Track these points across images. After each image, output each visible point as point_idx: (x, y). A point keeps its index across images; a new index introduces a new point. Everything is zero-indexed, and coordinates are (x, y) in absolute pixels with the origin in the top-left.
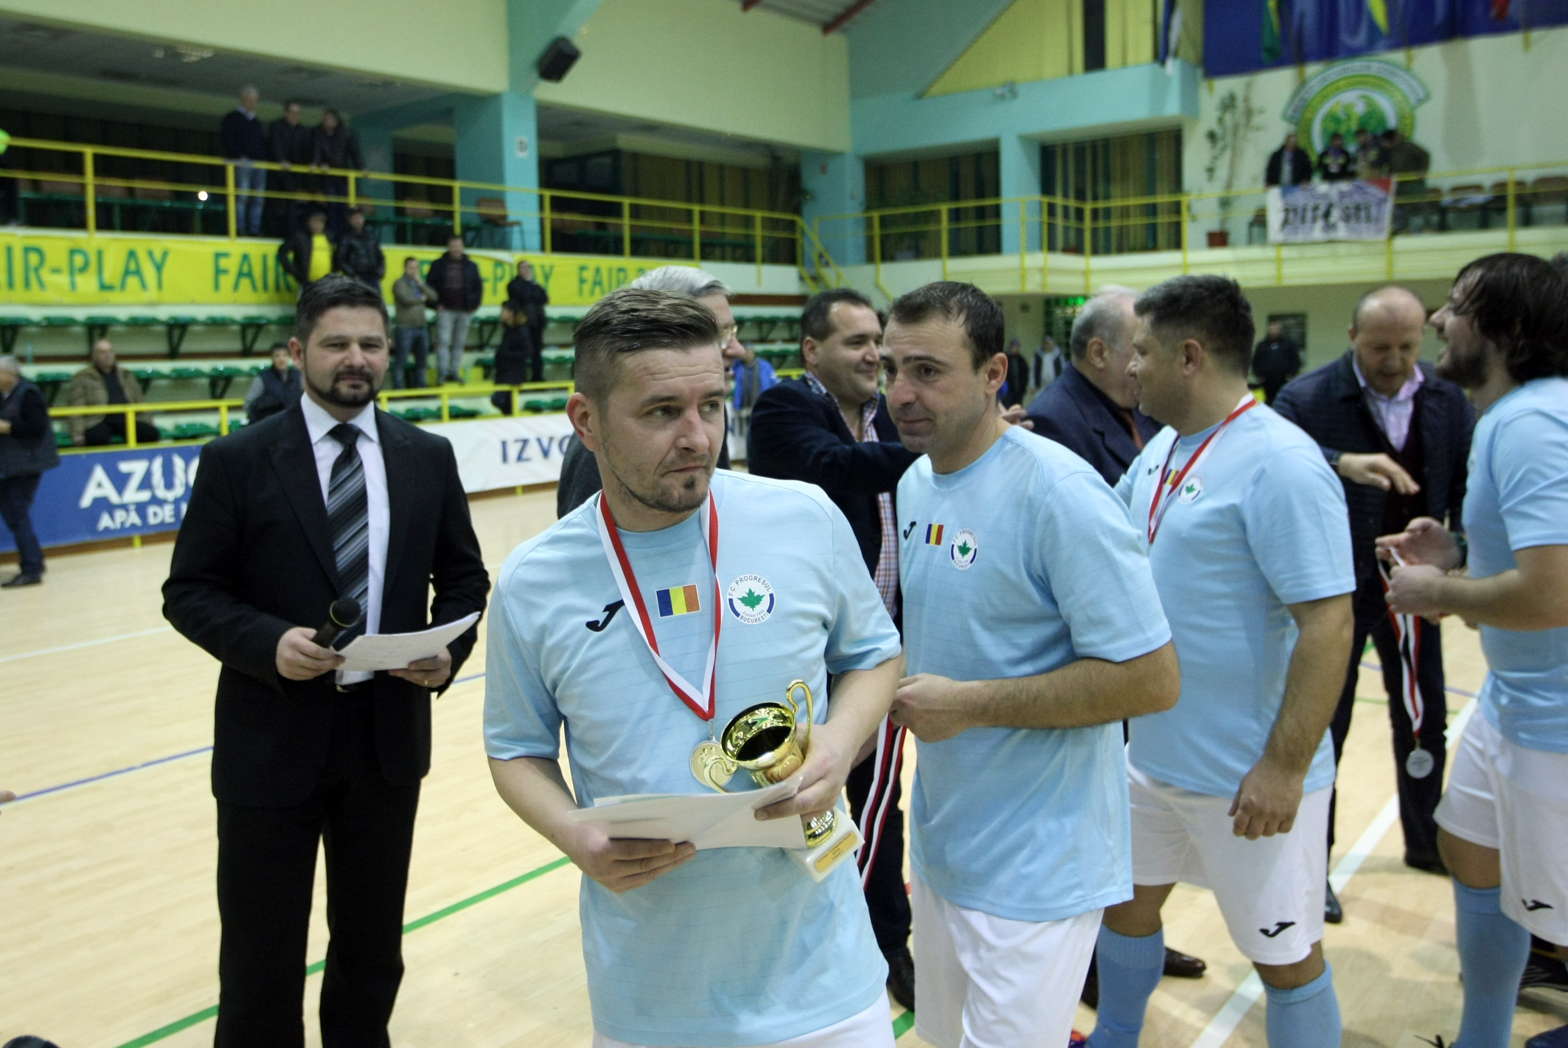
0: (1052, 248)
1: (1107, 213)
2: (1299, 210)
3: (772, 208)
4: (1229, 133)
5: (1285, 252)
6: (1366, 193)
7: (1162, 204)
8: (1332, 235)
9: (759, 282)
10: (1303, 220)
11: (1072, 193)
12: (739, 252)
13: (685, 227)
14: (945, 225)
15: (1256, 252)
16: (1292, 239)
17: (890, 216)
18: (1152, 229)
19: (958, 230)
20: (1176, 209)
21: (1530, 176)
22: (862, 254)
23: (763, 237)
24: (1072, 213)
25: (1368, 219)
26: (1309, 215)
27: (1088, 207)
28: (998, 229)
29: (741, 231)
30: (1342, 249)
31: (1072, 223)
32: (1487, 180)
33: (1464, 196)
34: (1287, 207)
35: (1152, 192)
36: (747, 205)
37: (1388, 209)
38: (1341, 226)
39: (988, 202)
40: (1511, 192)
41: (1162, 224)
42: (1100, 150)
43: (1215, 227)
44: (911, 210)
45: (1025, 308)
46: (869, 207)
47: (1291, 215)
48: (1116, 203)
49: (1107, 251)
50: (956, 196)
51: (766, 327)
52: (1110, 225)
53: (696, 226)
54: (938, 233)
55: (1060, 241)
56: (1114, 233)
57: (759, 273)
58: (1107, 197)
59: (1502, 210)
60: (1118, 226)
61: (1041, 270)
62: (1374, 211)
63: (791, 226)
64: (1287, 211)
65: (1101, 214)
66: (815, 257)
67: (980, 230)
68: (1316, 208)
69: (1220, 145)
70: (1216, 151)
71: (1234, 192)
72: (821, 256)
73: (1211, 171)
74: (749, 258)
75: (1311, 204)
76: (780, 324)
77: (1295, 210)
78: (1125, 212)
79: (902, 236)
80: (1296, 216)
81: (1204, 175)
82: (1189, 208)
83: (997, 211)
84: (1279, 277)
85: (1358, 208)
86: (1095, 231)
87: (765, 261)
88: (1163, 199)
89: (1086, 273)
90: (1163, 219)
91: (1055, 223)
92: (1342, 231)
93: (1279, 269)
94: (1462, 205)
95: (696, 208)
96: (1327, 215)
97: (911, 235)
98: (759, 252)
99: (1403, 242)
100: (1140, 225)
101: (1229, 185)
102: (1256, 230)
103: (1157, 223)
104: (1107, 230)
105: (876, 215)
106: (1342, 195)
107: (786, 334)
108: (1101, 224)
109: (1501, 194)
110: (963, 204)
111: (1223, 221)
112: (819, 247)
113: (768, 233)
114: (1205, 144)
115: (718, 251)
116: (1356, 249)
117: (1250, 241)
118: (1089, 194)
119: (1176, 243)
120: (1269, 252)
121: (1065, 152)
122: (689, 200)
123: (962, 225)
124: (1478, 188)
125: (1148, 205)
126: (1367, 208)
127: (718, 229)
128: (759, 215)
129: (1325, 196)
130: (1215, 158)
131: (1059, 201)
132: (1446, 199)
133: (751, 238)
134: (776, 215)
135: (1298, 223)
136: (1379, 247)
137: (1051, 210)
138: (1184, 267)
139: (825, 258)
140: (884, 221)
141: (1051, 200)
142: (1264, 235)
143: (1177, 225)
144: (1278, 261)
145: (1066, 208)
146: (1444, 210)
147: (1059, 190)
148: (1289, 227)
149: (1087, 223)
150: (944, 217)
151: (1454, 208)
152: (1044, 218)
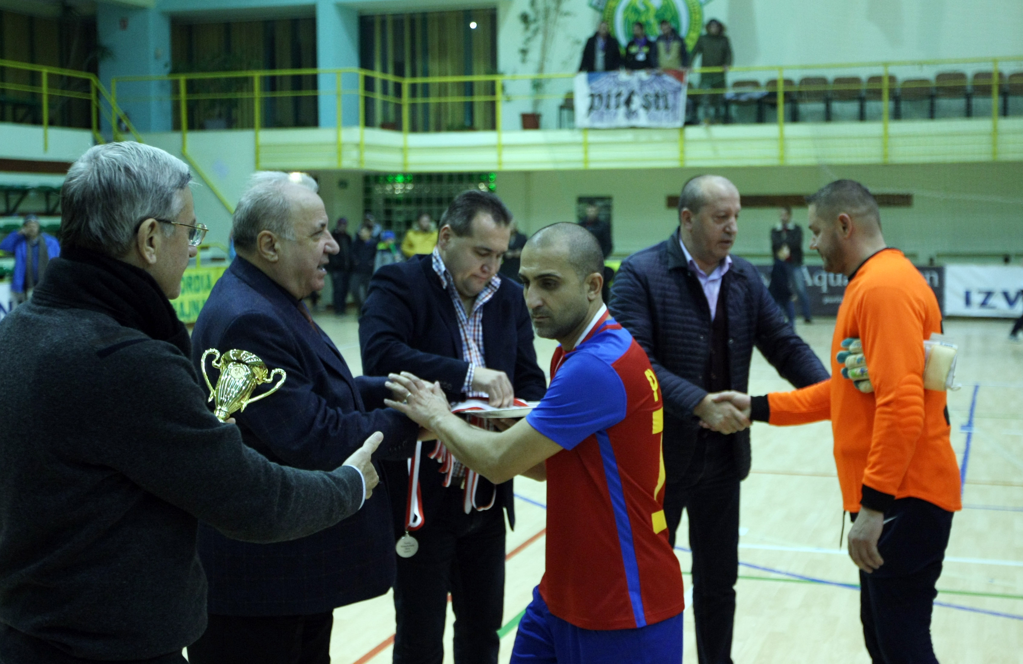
0: (369, 122)
1: (426, 90)
2: (604, 96)
3: (62, 65)
4: (541, 17)
5: (592, 137)
6: (664, 82)
7: (479, 82)
8: (634, 122)
9: (46, 148)
10: (608, 106)
11: (390, 68)
12: (21, 112)
14: (258, 94)
15: (565, 135)
16: (598, 124)
17: (200, 80)
18: (470, 107)
19: (273, 100)
20: (491, 88)
21: (796, 76)
22: (169, 121)
23: (50, 97)
24: (391, 89)
25: (667, 107)
26: (613, 102)
27: (407, 82)
28: (315, 100)
29: (26, 89)
30: (643, 136)
31: (391, 99)
32: (763, 77)
33: (743, 91)
34: (593, 92)
35: (468, 71)
36: (32, 61)
37: (682, 99)
38: (642, 112)
39: (305, 72)
40: (781, 89)
41: (480, 102)
42: (418, 24)
43: (528, 109)
44: (223, 75)
45: (343, 184)
46: (175, 70)
47: (597, 101)
48: (434, 80)
49: (426, 129)
50: (272, 66)
51: (14, 199)
52: (428, 102)
54: (251, 102)
55: (379, 118)
56: (432, 110)
57: (45, 137)
58: (426, 74)
59: (774, 106)
60: (437, 103)
61: (359, 146)
62: (670, 98)
63: (85, 85)
64: (592, 96)
65: (419, 91)
66: (114, 122)
67: (297, 101)
68: (619, 95)
69: (533, 27)
70: (529, 34)
71: (545, 75)
72: (120, 121)
73: (524, 52)
74: (36, 121)
75: (614, 91)
77: (600, 96)
78: (443, 89)
79: (213, 103)
80: (602, 103)
81: (519, 57)
82: (503, 88)
83: (313, 81)
84: (586, 160)
85: (657, 96)
86: (413, 107)
87: (52, 123)
88: (479, 78)
89: (403, 150)
90: (479, 99)
91: (375, 97)
92: (642, 119)
93: (586, 152)
94: (743, 98)
96: (628, 102)
97: (222, 102)
98: (45, 114)
99: (693, 132)
100: (459, 102)
101: (541, 69)
102: (565, 113)
103: (474, 102)
104: (426, 107)
105: (182, 79)
106: (642, 83)
107: (41, 206)
108: (420, 100)
109: (774, 91)
110: (278, 73)
111: (536, 103)
112: (117, 111)
113: (58, 93)
114: (520, 26)
116: (657, 136)
117: (560, 126)
118: (407, 70)
119: (492, 125)
120: (578, 137)
121: (383, 23)
123: (278, 94)
124: (755, 84)
125: (465, 83)
126: (665, 96)
128: (45, 71)
129: (626, 84)
130: (528, 40)
131: (377, 75)
132: (729, 93)
133: (36, 97)
134: (67, 73)
135: (603, 109)
136: (675, 135)
137: (369, 84)
138: (499, 147)
139: (125, 123)
140: (191, 86)
141: (369, 73)
142: (572, 119)
143: (492, 106)
144: (586, 145)
145: (385, 83)
146: (727, 103)
147: (378, 65)
148: (594, 112)
149: (406, 99)
150: (257, 84)
151: (736, 101)
152: (360, 91)
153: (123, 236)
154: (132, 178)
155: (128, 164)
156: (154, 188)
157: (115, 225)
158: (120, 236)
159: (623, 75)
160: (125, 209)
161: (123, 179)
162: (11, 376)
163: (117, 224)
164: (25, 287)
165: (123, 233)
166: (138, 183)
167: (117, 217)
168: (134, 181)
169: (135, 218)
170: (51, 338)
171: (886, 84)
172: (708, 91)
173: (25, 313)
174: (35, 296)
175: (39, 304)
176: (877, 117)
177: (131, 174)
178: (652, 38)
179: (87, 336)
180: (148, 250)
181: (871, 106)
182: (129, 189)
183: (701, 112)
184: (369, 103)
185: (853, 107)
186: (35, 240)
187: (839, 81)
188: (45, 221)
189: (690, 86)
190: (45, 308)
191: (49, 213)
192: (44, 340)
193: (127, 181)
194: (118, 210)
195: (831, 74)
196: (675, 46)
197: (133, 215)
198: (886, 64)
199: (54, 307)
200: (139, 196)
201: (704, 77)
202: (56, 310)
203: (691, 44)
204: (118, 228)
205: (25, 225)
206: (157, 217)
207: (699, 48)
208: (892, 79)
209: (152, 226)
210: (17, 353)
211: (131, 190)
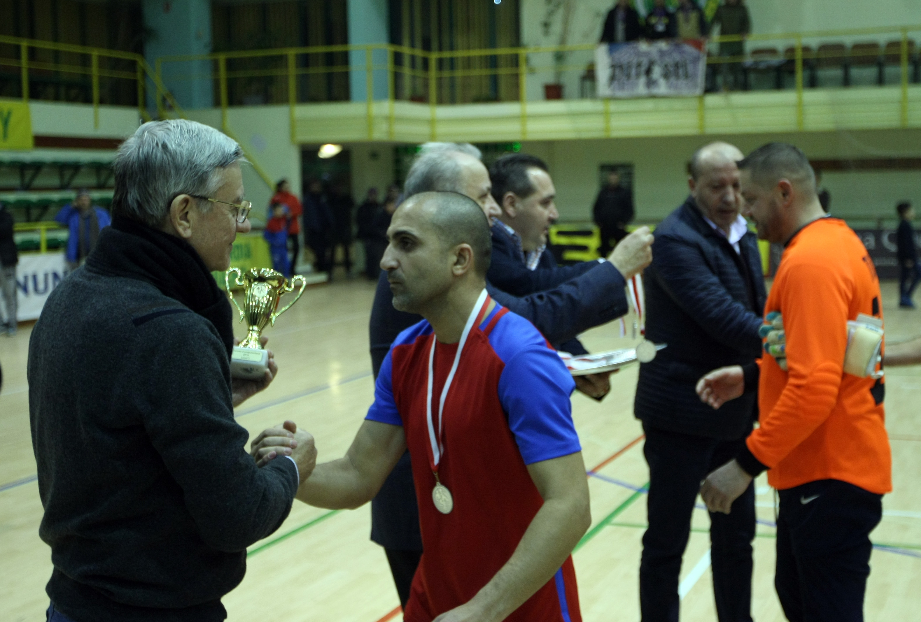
0: (397, 96)
1: (452, 63)
2: (625, 67)
3: (112, 46)
5: (613, 107)
6: (684, 52)
7: (504, 55)
8: (655, 91)
9: (96, 124)
10: (628, 76)
11: (418, 42)
12: (73, 92)
13: (13, 63)
14: (292, 70)
15: (587, 105)
16: (619, 94)
17: (237, 59)
18: (495, 80)
19: (306, 77)
20: (515, 61)
21: (814, 42)
22: (208, 98)
23: (101, 78)
24: (419, 63)
25: (687, 76)
26: (633, 71)
27: (434, 56)
28: (346, 76)
29: (78, 70)
30: (663, 104)
31: (419, 73)
32: (780, 45)
33: (762, 59)
34: (614, 64)
35: (492, 44)
36: (84, 43)
37: (701, 68)
38: (662, 82)
39: (337, 48)
40: (799, 56)
41: (504, 74)
43: (551, 80)
44: (260, 53)
45: (374, 156)
46: (216, 49)
47: (617, 71)
48: (460, 54)
49: (453, 101)
50: (305, 43)
51: (68, 174)
53: (24, 62)
54: (286, 77)
55: (407, 91)
56: (459, 82)
57: (96, 115)
58: (452, 48)
59: (792, 72)
60: (462, 76)
61: (389, 119)
62: (690, 67)
63: (132, 65)
64: (613, 66)
65: (446, 65)
66: (158, 100)
67: (329, 76)
68: (639, 65)
70: (551, 7)
71: (567, 47)
72: (164, 100)
73: (546, 25)
74: (87, 100)
75: (635, 61)
76: (83, 170)
77: (621, 67)
78: (468, 63)
79: (251, 80)
80: (622, 72)
81: (540, 29)
82: (527, 60)
83: (345, 58)
84: (607, 130)
85: (677, 65)
86: (440, 80)
87: (102, 102)
88: (503, 51)
89: (431, 122)
90: (503, 71)
91: (403, 72)
92: (662, 88)
93: (607, 122)
94: (762, 66)
95: (24, 44)
96: (648, 72)
97: (259, 79)
98: (96, 93)
99: (712, 100)
100: (484, 75)
101: (563, 41)
102: (588, 84)
103: (499, 74)
104: (452, 79)
105: (222, 58)
106: (662, 54)
107: (92, 181)
108: (446, 74)
109: (791, 58)
110: (311, 50)
111: (559, 74)
112: (162, 90)
113: (107, 74)
115: (51, 90)
116: (677, 104)
117: (582, 95)
118: (435, 44)
119: (516, 95)
120: (598, 106)
122: (18, 34)
123: (312, 71)
124: (772, 51)
125: (490, 57)
126: (685, 66)
127: (50, 67)
128: (95, 53)
129: (646, 54)
130: (550, 14)
131: (406, 50)
132: (748, 60)
133: (87, 77)
134: (116, 54)
135: (625, 78)
136: (694, 103)
137: (398, 59)
138: (522, 118)
139: (169, 101)
140: (231, 64)
141: (398, 49)
142: (594, 89)
143: (516, 77)
144: (606, 114)
145: (413, 58)
146: (746, 71)
147: (406, 40)
148: (616, 82)
149: (433, 73)
150: (292, 62)
151: (755, 69)
152: (389, 66)
153: (158, 209)
154: (168, 154)
155: (166, 141)
156: (189, 165)
157: (150, 199)
158: (154, 209)
159: (643, 46)
160: (159, 184)
161: (159, 155)
162: (60, 338)
163: (151, 198)
164: (78, 257)
165: (157, 207)
166: (173, 159)
167: (151, 192)
168: (170, 158)
169: (169, 193)
170: (95, 305)
171: (904, 50)
172: (727, 59)
173: (77, 279)
174: (89, 263)
175: (90, 271)
176: (895, 81)
177: (168, 151)
178: (671, 9)
179: (126, 304)
180: (181, 225)
181: (889, 71)
182: (164, 165)
183: (720, 80)
184: (397, 77)
185: (871, 72)
186: (86, 212)
187: (857, 46)
188: (96, 195)
189: (709, 55)
190: (94, 275)
191: (100, 187)
192: (89, 307)
193: (163, 157)
194: (152, 184)
195: (848, 40)
196: (693, 16)
197: (166, 190)
198: (904, 29)
199: (102, 274)
200: (173, 172)
201: (723, 46)
202: (103, 278)
203: (709, 13)
204: (152, 202)
205: (78, 198)
206: (190, 193)
207: (718, 17)
208: (911, 43)
209: (186, 201)
210: (66, 317)
211: (165, 166)
